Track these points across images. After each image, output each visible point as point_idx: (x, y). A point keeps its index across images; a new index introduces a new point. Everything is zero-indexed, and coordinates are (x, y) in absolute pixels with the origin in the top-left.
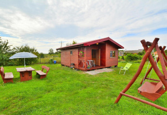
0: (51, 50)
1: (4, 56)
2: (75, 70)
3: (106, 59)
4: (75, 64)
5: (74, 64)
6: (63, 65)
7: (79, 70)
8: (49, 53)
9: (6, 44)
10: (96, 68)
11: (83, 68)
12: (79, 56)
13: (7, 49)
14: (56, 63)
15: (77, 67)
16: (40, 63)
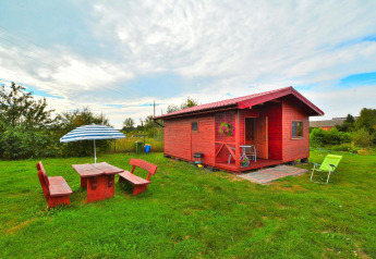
0: (129, 122)
1: (37, 134)
2: (206, 170)
3: (284, 142)
4: (206, 153)
5: (203, 156)
6: (169, 157)
7: (216, 169)
8: (124, 129)
9: (42, 108)
10: (261, 165)
11: (228, 166)
12: (217, 134)
13: (42, 119)
14: (151, 151)
15: (212, 161)
16: (115, 152)
